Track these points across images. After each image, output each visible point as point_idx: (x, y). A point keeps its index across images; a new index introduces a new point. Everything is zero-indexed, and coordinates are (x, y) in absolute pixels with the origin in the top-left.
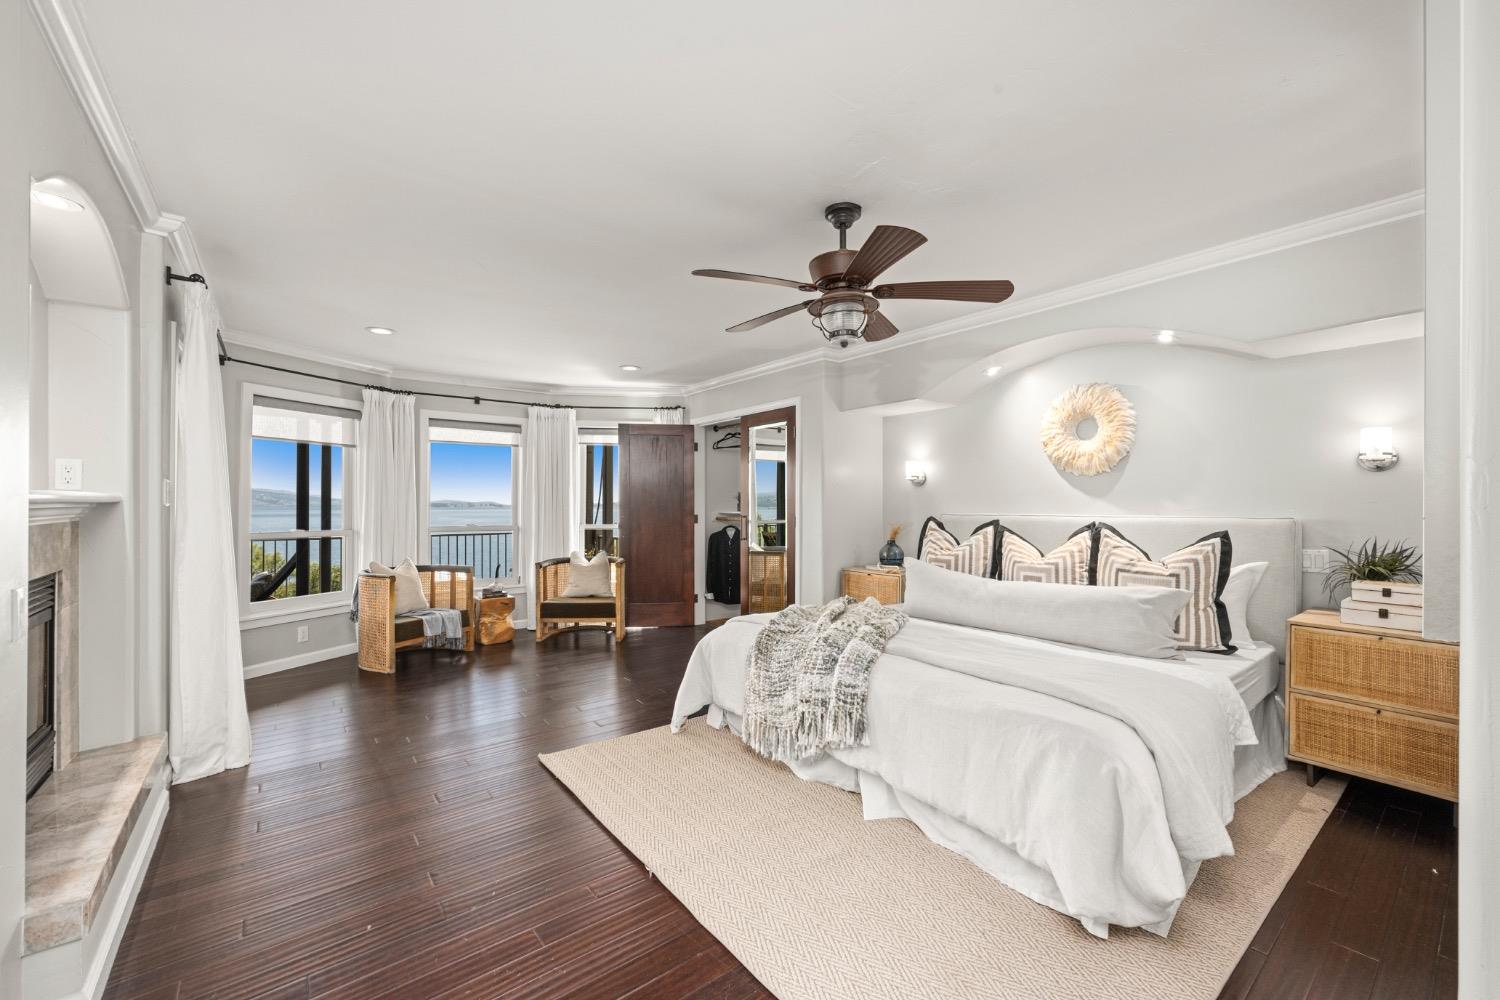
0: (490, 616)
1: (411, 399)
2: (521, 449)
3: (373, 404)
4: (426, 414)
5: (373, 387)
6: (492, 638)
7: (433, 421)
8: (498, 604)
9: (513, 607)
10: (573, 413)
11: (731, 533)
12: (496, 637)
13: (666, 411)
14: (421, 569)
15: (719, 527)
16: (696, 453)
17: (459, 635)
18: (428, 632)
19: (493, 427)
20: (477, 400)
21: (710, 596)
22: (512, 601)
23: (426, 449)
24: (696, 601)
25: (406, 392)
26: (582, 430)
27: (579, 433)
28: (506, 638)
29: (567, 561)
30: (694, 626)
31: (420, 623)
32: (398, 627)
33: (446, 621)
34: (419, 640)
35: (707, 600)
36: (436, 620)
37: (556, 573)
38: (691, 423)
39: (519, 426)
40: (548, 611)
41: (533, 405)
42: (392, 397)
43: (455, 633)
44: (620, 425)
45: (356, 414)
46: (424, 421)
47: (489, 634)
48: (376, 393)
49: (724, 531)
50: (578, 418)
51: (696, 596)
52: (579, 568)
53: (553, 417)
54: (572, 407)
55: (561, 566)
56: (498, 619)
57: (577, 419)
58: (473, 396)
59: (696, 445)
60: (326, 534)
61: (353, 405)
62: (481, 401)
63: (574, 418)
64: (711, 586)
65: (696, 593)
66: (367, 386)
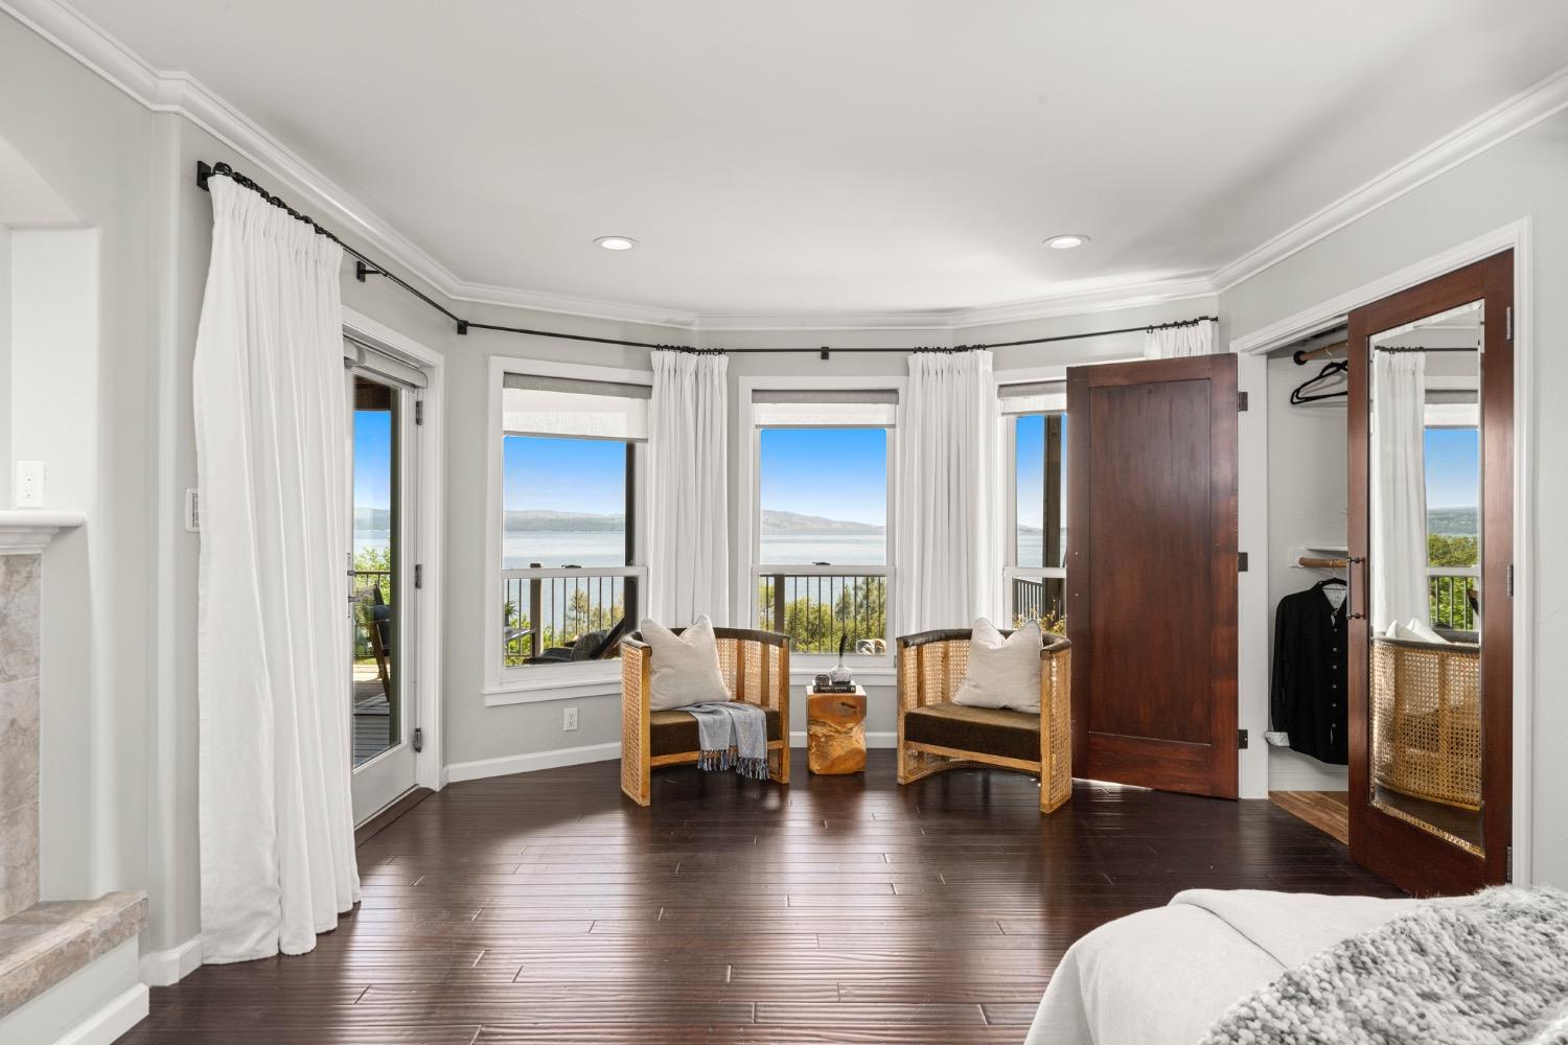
0: (824, 724)
1: (722, 361)
2: (898, 430)
3: (666, 372)
4: (748, 384)
5: (666, 347)
6: (828, 763)
7: (759, 394)
8: (836, 705)
9: (864, 713)
10: (986, 357)
11: (1335, 596)
12: (833, 763)
13: (1173, 331)
14: (720, 633)
15: (1305, 582)
16: (1241, 414)
17: (761, 754)
18: (707, 744)
19: (852, 396)
20: (825, 353)
21: (1280, 739)
22: (862, 701)
23: (750, 440)
24: (1244, 745)
25: (715, 350)
26: (1005, 389)
27: (1000, 395)
28: (849, 766)
29: (966, 635)
30: (1236, 800)
31: (694, 726)
32: (656, 731)
33: (740, 730)
34: (693, 756)
35: (1273, 749)
36: (722, 723)
37: (946, 656)
38: (1232, 350)
39: (895, 391)
40: (918, 728)
41: (915, 350)
42: (694, 357)
43: (753, 749)
44: (1070, 371)
45: (645, 390)
46: (745, 394)
47: (823, 755)
48: (670, 355)
49: (1318, 591)
50: (996, 366)
51: (1244, 733)
52: (984, 653)
53: (950, 370)
54: (984, 347)
55: (953, 644)
56: (837, 731)
57: (995, 368)
58: (819, 347)
59: (1244, 396)
60: (631, 572)
61: (640, 377)
62: (831, 354)
63: (990, 369)
64: (1280, 718)
65: (1241, 727)
66: (658, 347)
